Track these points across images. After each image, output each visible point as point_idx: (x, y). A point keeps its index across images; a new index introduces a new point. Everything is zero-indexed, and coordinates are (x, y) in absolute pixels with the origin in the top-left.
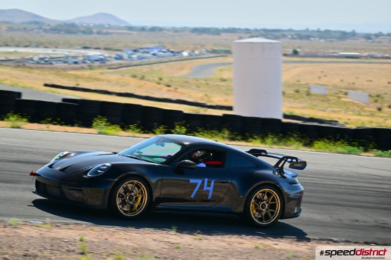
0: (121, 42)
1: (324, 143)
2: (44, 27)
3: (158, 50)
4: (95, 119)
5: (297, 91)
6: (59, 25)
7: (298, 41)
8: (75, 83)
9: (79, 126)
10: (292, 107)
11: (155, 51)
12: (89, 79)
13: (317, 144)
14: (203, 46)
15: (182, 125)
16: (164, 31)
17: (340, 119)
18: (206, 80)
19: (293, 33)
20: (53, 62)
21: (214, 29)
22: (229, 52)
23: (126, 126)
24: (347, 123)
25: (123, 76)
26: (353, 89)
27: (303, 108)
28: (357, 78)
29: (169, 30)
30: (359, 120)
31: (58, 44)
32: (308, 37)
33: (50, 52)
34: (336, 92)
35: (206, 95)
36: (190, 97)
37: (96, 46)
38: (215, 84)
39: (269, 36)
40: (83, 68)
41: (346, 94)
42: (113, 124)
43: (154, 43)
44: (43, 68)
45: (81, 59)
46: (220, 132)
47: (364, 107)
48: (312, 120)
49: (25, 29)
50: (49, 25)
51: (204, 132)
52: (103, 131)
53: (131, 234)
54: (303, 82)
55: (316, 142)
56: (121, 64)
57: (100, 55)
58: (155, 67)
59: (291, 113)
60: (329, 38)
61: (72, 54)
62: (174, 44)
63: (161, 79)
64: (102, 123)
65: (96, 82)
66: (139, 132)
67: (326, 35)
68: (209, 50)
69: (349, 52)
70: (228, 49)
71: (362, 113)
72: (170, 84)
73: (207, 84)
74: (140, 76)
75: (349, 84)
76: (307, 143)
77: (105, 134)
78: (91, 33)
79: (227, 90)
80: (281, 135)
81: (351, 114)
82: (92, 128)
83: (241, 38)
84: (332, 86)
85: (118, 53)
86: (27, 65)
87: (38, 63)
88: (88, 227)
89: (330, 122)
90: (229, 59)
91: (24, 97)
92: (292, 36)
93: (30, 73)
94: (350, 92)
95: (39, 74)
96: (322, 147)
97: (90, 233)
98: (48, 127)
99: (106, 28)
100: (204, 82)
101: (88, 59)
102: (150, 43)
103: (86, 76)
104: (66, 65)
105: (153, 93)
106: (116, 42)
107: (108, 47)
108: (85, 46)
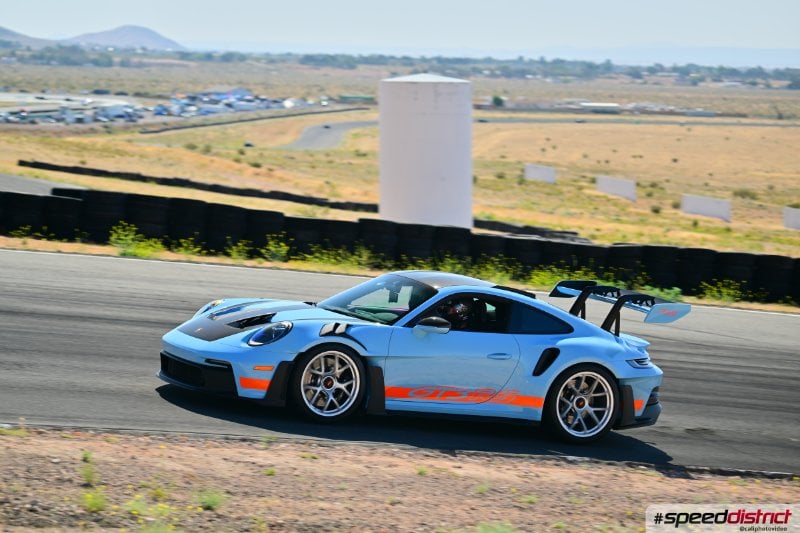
0: (168, 82)
1: (550, 273)
2: (18, 53)
3: (238, 96)
4: (114, 228)
5: (501, 176)
6: (49, 49)
7: (503, 80)
8: (79, 159)
9: (83, 242)
10: (490, 206)
11: (232, 99)
12: (105, 151)
13: (537, 275)
14: (322, 90)
15: (281, 240)
16: (249, 62)
17: (581, 228)
18: (328, 155)
19: (493, 66)
20: (37, 120)
21: (343, 56)
22: (372, 101)
23: (175, 241)
24: (594, 237)
25: (169, 146)
26: (607, 173)
27: (512, 208)
28: (615, 151)
29: (258, 59)
30: (618, 231)
31: (46, 85)
32: (522, 74)
33: (29, 101)
34: (576, 178)
35: (327, 183)
36: (296, 185)
37: (119, 90)
38: (345, 161)
39: (448, 71)
40: (93, 131)
41: (593, 181)
42: (148, 237)
43: (229, 84)
44: (17, 130)
45: (90, 113)
46: (353, 254)
47: (627, 205)
48: (528, 230)
50: (29, 49)
51: (322, 254)
52: (130, 250)
53: (180, 448)
54: (512, 159)
55: (536, 272)
56: (165, 124)
57: (126, 106)
58: (231, 129)
59: (488, 217)
60: (563, 75)
61: (74, 104)
62: (266, 86)
63: (241, 153)
64: (126, 236)
65: (118, 157)
66: (199, 252)
67: (556, 69)
68: (336, 98)
69: (599, 101)
70: (369, 96)
71: (624, 218)
72: (260, 161)
73: (331, 162)
74: (201, 146)
75: (599, 162)
76: (519, 273)
77: (135, 256)
78: (110, 64)
79: (369, 173)
80: (469, 259)
81: (602, 220)
82: (108, 244)
83: (394, 74)
84: (566, 167)
85: (161, 102)
87: (8, 121)
88: (99, 434)
89: (562, 235)
90: (372, 115)
92: (492, 71)
94: (600, 177)
95: (10, 142)
96: (547, 283)
97: (102, 446)
98: (25, 243)
99: (136, 55)
100: (324, 158)
101: (102, 113)
102: (221, 83)
103: (99, 146)
104: (61, 124)
105: (227, 179)
106: (157, 81)
107: (142, 91)
108: (96, 88)
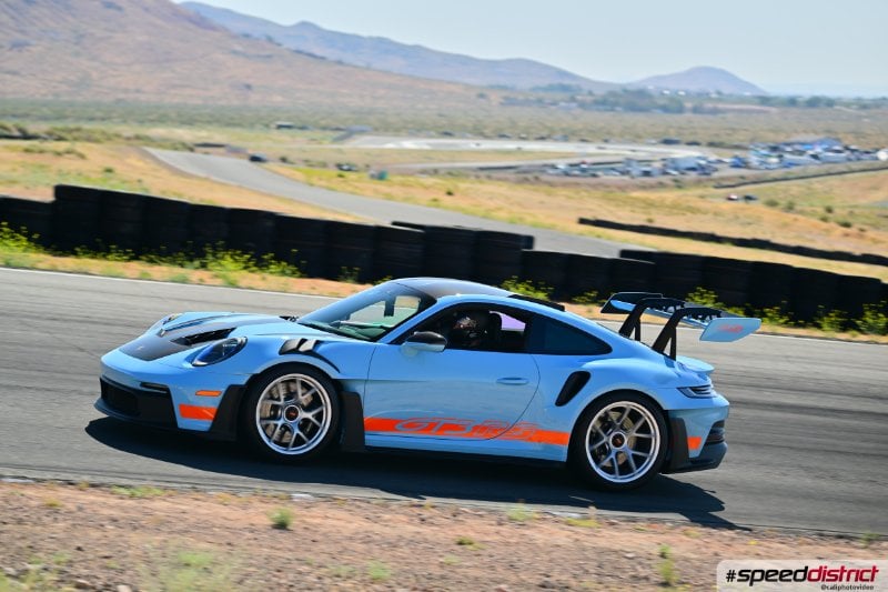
0: (745, 130)
2: (579, 98)
3: (825, 146)
4: (689, 294)
6: (613, 94)
8: (645, 217)
11: (818, 150)
12: (675, 208)
15: (879, 310)
16: (837, 107)
20: (599, 173)
23: (758, 311)
29: (847, 105)
31: (608, 133)
33: (591, 151)
37: (691, 139)
40: (661, 185)
42: (729, 304)
43: (816, 133)
44: (577, 184)
45: (658, 165)
49: (540, 101)
50: (590, 93)
53: (769, 545)
56: (742, 177)
57: (699, 158)
58: (817, 184)
61: (641, 156)
62: (859, 135)
63: (829, 210)
64: (705, 304)
65: (689, 214)
66: (786, 323)
72: (849, 220)
74: (783, 203)
78: (681, 110)
85: (738, 153)
86: (544, 177)
87: (566, 174)
88: (678, 526)
91: (539, 247)
93: (549, 195)
95: (568, 197)
97: (681, 541)
98: (590, 311)
99: (711, 99)
101: (671, 165)
102: (805, 132)
103: (668, 202)
104: (626, 178)
105: (812, 241)
106: (733, 129)
107: (716, 140)
108: (667, 137)
